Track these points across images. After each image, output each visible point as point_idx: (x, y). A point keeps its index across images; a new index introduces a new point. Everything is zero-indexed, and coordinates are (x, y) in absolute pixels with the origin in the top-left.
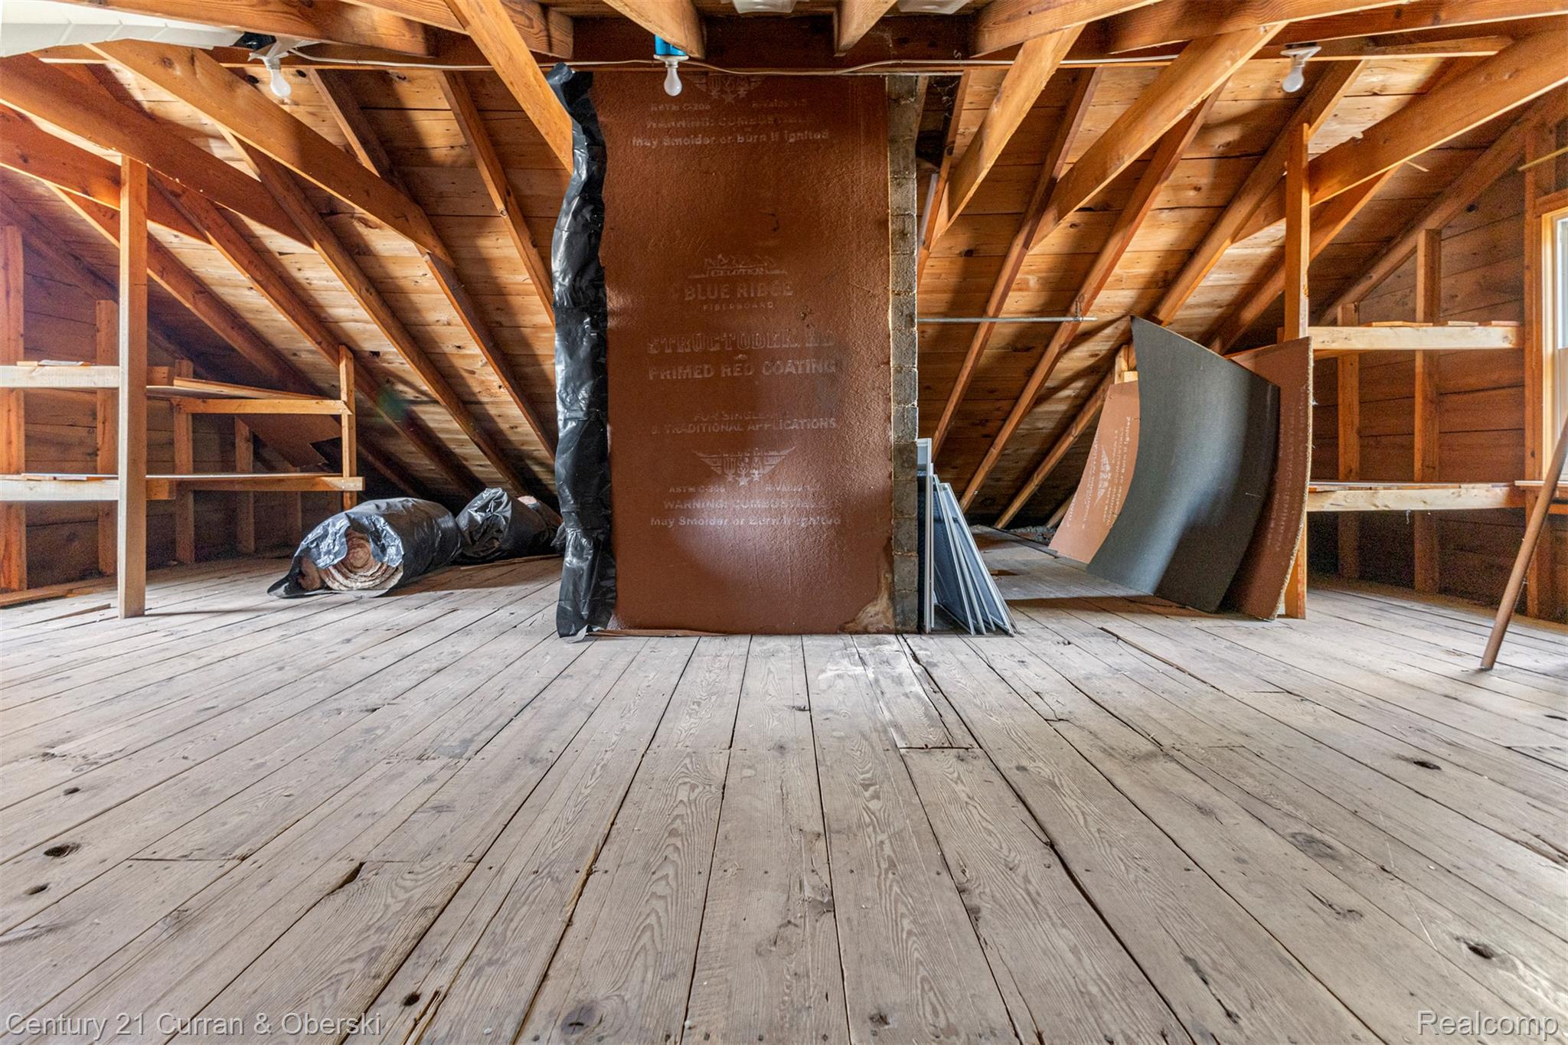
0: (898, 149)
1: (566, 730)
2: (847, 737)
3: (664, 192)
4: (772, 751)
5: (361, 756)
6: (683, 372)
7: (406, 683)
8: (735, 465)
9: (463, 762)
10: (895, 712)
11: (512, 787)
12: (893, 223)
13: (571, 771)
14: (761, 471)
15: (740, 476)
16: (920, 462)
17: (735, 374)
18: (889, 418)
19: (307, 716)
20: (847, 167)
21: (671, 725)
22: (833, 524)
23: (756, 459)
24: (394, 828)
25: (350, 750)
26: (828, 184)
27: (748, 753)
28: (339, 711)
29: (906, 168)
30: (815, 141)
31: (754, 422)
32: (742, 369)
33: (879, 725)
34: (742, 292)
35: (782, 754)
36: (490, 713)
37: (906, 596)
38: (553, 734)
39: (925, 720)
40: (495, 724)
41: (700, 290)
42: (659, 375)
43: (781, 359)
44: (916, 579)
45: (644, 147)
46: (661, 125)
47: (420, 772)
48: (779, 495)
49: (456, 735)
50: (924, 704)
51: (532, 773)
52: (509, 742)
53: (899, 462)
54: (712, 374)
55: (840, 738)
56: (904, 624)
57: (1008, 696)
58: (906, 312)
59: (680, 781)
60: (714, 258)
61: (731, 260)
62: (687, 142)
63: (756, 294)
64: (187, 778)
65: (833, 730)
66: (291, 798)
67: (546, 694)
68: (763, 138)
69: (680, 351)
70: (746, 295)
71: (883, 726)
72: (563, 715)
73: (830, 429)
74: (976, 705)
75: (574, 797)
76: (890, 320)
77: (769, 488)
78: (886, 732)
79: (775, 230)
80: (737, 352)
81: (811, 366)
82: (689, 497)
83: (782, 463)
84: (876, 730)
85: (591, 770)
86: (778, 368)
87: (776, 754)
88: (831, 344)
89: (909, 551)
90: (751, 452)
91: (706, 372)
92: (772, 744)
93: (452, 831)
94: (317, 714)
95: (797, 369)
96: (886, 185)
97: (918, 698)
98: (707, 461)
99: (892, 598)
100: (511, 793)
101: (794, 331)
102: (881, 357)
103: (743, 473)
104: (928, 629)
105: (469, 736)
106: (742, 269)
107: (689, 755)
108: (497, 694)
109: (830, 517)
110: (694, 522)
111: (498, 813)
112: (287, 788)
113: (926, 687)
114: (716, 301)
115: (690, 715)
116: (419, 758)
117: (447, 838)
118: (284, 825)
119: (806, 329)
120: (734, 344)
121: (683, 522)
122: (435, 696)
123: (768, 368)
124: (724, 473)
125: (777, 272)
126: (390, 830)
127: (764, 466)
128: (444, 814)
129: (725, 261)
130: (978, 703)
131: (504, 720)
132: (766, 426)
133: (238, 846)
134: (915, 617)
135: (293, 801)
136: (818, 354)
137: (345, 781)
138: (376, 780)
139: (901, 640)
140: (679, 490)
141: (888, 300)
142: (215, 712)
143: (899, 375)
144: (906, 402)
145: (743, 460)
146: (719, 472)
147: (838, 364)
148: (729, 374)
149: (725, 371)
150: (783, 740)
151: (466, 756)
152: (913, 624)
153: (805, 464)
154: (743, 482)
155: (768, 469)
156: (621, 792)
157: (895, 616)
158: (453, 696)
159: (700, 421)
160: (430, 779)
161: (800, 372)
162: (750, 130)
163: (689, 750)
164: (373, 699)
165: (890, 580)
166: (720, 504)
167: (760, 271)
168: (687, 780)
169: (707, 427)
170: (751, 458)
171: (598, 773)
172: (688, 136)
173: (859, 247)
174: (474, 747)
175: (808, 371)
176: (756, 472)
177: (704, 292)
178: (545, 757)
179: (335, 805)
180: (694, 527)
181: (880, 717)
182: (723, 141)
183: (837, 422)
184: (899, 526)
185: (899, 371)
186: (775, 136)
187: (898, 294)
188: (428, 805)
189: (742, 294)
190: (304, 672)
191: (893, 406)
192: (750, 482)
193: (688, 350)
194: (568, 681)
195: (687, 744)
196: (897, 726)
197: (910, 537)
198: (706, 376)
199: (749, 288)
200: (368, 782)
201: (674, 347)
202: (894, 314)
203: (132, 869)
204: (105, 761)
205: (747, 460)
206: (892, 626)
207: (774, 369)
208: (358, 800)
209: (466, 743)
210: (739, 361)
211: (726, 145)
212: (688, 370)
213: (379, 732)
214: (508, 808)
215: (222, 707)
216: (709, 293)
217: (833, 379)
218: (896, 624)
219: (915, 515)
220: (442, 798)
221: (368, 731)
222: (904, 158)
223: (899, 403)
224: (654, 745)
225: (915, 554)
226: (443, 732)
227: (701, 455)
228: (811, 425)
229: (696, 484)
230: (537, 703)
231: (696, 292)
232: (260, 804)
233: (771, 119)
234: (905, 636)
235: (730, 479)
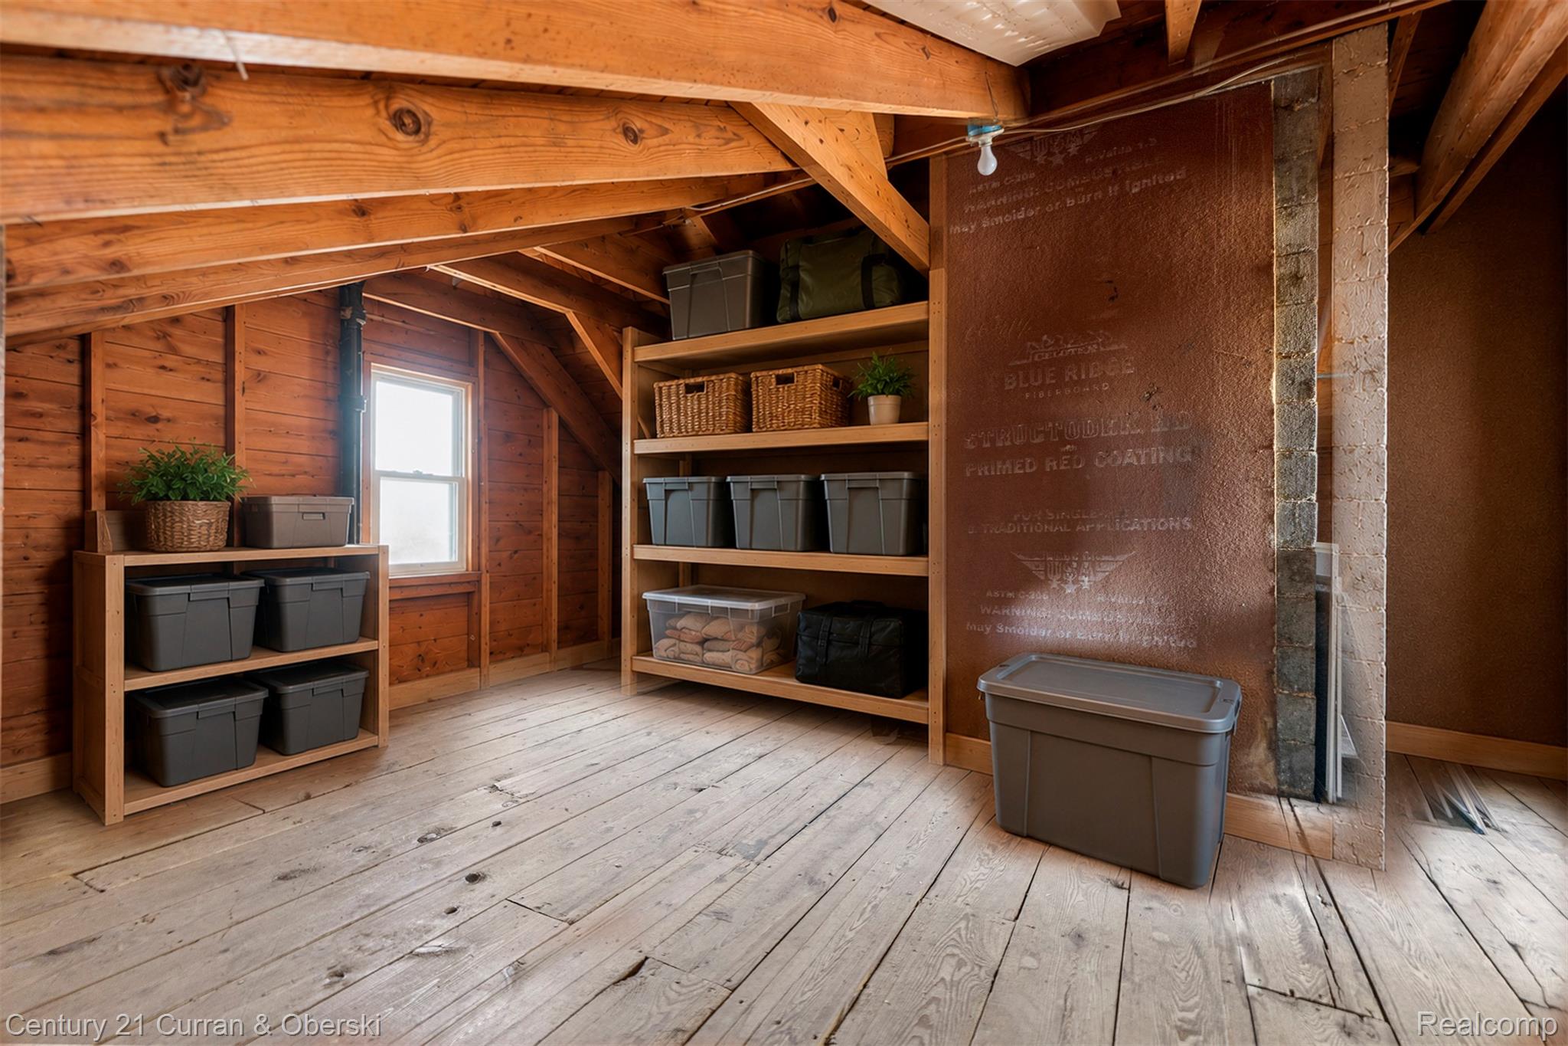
0: (1290, 169)
1: (851, 851)
2: (1171, 945)
3: (983, 277)
4: (1067, 939)
5: (678, 837)
6: (1003, 468)
7: (731, 767)
8: (1062, 569)
9: (753, 865)
10: (1252, 924)
11: (787, 905)
12: (1280, 265)
13: (842, 905)
14: (1092, 578)
15: (1066, 582)
16: (1320, 571)
17: (1062, 467)
18: (1271, 517)
19: (652, 786)
20: (1211, 207)
21: (956, 870)
22: (1186, 646)
23: (1086, 564)
24: (680, 925)
25: (673, 829)
26: (1183, 234)
27: (1036, 933)
28: (676, 785)
29: (1303, 191)
30: (1169, 185)
31: (1084, 522)
32: (1070, 460)
33: (1223, 936)
34: (1071, 374)
35: (1078, 946)
36: (789, 815)
37: (1297, 749)
38: (838, 853)
39: (1297, 947)
40: (789, 828)
41: (1021, 377)
42: (976, 472)
43: (1117, 448)
44: (1313, 728)
45: (962, 233)
46: (979, 207)
47: (715, 869)
48: (1113, 607)
49: (755, 833)
50: (1302, 920)
51: (808, 895)
52: (796, 853)
53: (1287, 573)
54: (1034, 468)
55: (1162, 944)
56: (1292, 785)
57: (1455, 938)
58: (1299, 378)
59: (949, 951)
60: (1038, 340)
61: (1057, 340)
62: (1008, 218)
63: (1087, 375)
64: (561, 830)
65: (1155, 929)
66: (620, 869)
67: (843, 803)
68: (1099, 195)
69: (1000, 444)
70: (1075, 378)
71: (1230, 940)
72: (852, 830)
73: (1182, 531)
74: (1392, 942)
75: (836, 939)
76: (1274, 391)
77: (1101, 598)
78: (1231, 950)
79: (1112, 298)
80: (1065, 443)
81: (1158, 455)
82: (1005, 602)
83: (1119, 569)
84: (1218, 945)
85: (861, 909)
86: (1115, 460)
87: (1070, 944)
88: (1185, 427)
89: (1300, 690)
90: (1080, 557)
91: (1027, 466)
92: (1067, 928)
93: (722, 946)
94: (660, 785)
95: (1139, 460)
96: (1270, 219)
97: (1295, 908)
98: (1028, 564)
99: (1273, 747)
100: (782, 914)
101: (1136, 415)
102: (1259, 440)
103: (1070, 579)
104: (1331, 796)
105: (765, 836)
106: (1071, 349)
107: (966, 917)
108: (801, 793)
109: (1182, 638)
110: (1013, 630)
111: (765, 936)
112: (619, 858)
113: (1312, 892)
114: (1040, 388)
115: (981, 861)
116: (719, 853)
117: (717, 952)
118: (607, 897)
119: (1151, 411)
120: (1061, 434)
121: (1000, 629)
122: (750, 784)
123: (1101, 459)
124: (1047, 579)
125: (1115, 347)
126: (675, 928)
127: (1095, 572)
128: (721, 922)
129: (1050, 342)
130: (1398, 940)
131: (798, 826)
132: (1099, 526)
133: (572, 908)
134: (1311, 778)
135: (620, 872)
136: (1167, 441)
137: (660, 861)
138: (682, 867)
139: (1286, 807)
140: (997, 594)
141: (1271, 366)
142: (597, 768)
143: (1287, 463)
144: (1297, 497)
145: (1070, 565)
146: (1042, 578)
147: (1196, 452)
148: (1055, 468)
149: (1050, 465)
150: (1085, 926)
151: (757, 859)
152: (1308, 787)
153: (1148, 572)
154: (1070, 589)
155: (1100, 576)
156: (883, 948)
157: (1277, 772)
158: (764, 788)
159: (1020, 520)
160: (721, 879)
161: (1143, 462)
162: (1082, 189)
163: (968, 910)
164: (703, 779)
165: (1270, 725)
166: (1043, 612)
167: (1092, 349)
168: (956, 951)
169: (1028, 527)
170: (1080, 564)
171: (866, 915)
172: (1009, 212)
173: (1227, 306)
174: (765, 851)
175: (1154, 462)
176: (1086, 579)
177: (1027, 379)
178: (823, 880)
179: (648, 885)
180: (1012, 636)
181: (1228, 924)
182: (1049, 209)
183: (1193, 522)
184: (1284, 657)
185: (1287, 455)
186: (1113, 190)
187: (1288, 357)
188: (711, 909)
189: (1071, 377)
190: (664, 739)
191: (1277, 503)
192: (1078, 590)
193: (1008, 443)
194: (868, 790)
195: (969, 900)
196: (1250, 946)
197: (1303, 673)
198: (1028, 471)
199: (1079, 370)
200: (676, 868)
201: (993, 441)
202: (1281, 382)
203: (506, 909)
204: (522, 801)
205: (1075, 565)
206: (1273, 785)
207: (1109, 461)
208: (664, 885)
209: (762, 844)
210: (1067, 453)
211: (1053, 212)
212: (1008, 465)
213: (698, 815)
214: (775, 932)
215: (603, 764)
216: (1032, 379)
217: (1187, 469)
218: (1279, 783)
219: (1312, 644)
220: (725, 903)
221: (691, 812)
222: (1298, 180)
223: (1287, 497)
224: (932, 893)
225: (1310, 695)
226: (746, 827)
227: (1020, 557)
228: (1161, 524)
229: (1016, 590)
230: (832, 812)
231: (1017, 379)
232: (597, 869)
233: (1108, 171)
234: (1294, 801)
235: (1055, 585)
